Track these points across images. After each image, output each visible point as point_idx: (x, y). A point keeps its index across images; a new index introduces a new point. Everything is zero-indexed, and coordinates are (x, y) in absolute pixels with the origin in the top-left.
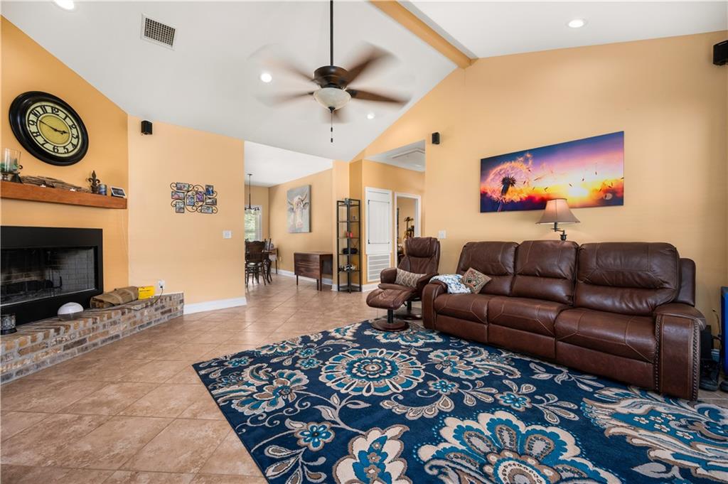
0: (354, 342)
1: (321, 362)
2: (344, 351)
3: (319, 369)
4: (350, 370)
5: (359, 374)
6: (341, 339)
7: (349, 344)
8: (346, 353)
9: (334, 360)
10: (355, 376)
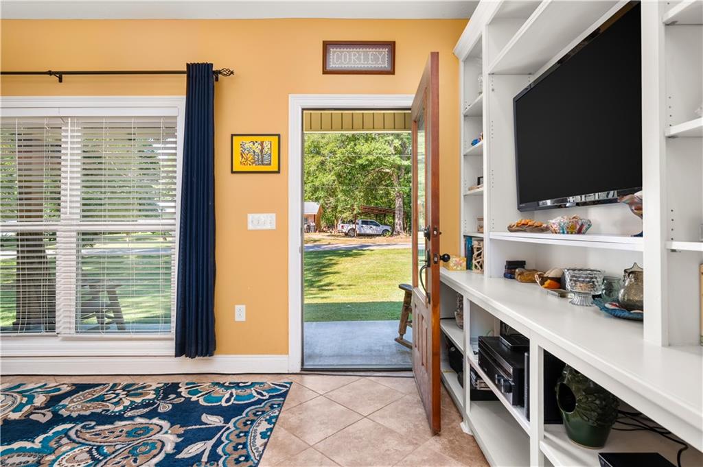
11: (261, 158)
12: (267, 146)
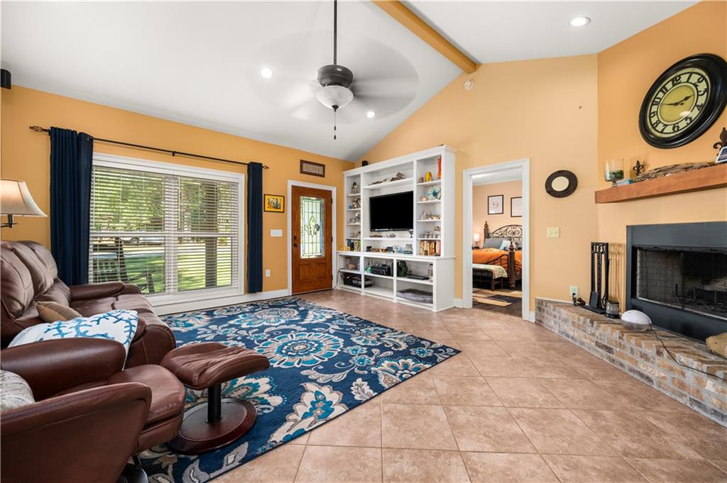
0: (306, 379)
1: (345, 351)
2: (321, 364)
3: (345, 346)
4: (320, 345)
5: (313, 343)
6: (323, 385)
7: (313, 374)
8: (320, 361)
9: (333, 354)
10: (316, 342)
11: (277, 207)
12: (279, 201)
